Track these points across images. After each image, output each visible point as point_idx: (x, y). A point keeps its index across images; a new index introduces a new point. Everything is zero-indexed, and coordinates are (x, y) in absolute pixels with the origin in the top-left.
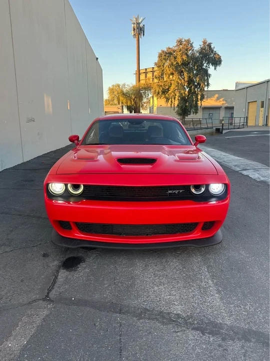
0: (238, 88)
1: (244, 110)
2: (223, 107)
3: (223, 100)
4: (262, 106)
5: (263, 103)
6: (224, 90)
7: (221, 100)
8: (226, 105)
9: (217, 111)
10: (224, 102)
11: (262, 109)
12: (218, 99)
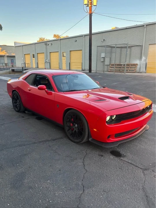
0: (16, 46)
1: (22, 59)
2: (6, 56)
3: (5, 52)
4: (34, 57)
5: (34, 55)
6: (4, 45)
7: (4, 51)
8: (7, 55)
9: (2, 58)
10: (6, 53)
11: (34, 58)
12: (2, 50)
